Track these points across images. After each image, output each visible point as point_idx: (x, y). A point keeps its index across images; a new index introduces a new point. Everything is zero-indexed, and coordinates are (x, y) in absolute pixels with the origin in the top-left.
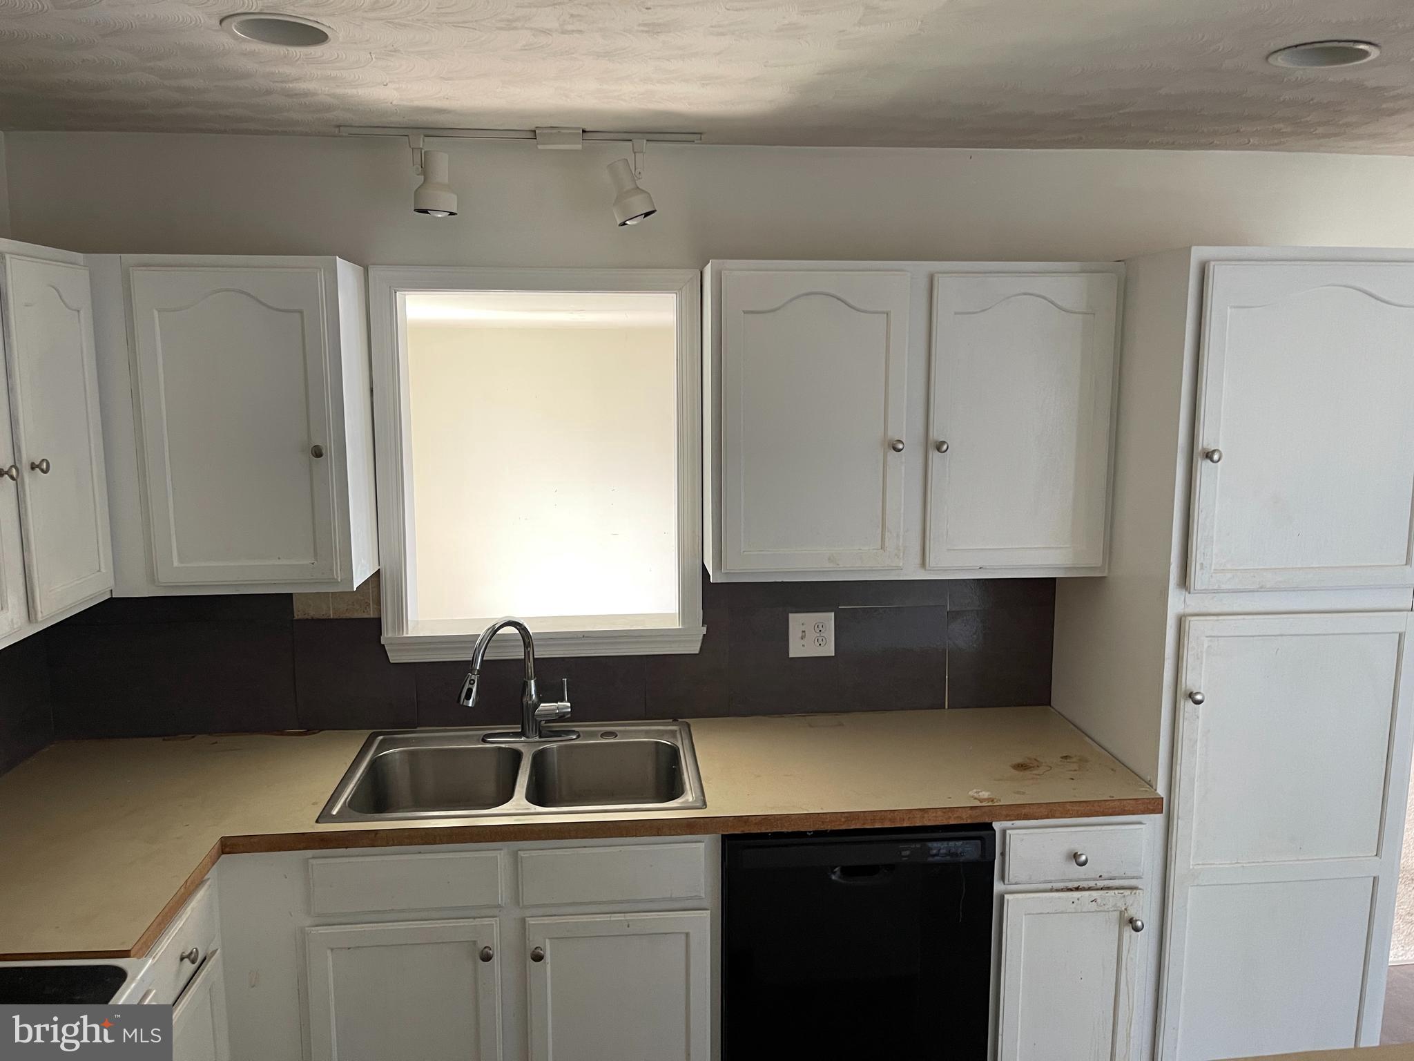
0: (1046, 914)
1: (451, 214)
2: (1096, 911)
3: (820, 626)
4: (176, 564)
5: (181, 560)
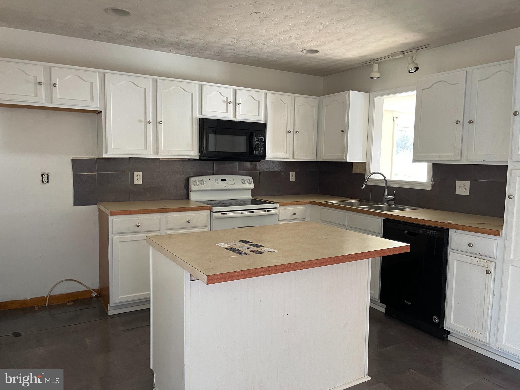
0: (461, 261)
1: (378, 78)
2: (477, 265)
3: (465, 185)
4: (323, 154)
5: (324, 154)
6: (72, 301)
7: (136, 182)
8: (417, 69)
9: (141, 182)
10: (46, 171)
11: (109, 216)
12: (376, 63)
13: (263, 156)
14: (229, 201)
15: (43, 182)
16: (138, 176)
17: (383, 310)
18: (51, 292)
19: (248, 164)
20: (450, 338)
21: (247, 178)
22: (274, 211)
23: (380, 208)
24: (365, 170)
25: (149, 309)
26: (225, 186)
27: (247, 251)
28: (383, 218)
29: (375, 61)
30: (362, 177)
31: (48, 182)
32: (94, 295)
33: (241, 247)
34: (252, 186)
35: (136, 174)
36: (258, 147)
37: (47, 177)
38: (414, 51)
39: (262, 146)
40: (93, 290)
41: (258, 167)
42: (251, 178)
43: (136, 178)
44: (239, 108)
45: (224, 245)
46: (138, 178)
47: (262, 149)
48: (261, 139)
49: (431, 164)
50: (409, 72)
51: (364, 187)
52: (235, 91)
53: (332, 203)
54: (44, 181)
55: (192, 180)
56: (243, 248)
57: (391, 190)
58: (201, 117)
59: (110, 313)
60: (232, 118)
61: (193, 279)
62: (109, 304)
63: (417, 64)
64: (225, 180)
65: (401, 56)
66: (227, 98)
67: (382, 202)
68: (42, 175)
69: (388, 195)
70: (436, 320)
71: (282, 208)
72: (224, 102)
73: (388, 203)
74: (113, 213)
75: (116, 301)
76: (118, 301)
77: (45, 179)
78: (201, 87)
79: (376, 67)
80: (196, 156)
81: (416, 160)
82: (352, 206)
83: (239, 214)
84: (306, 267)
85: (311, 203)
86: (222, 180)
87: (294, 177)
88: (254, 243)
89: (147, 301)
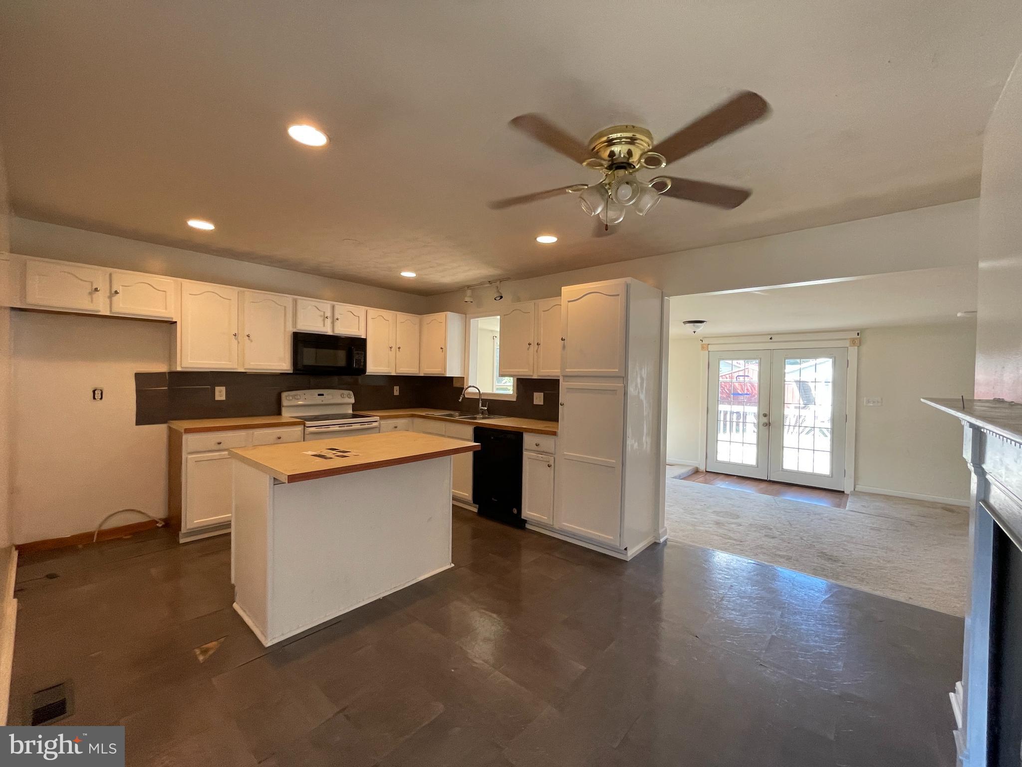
0: (531, 459)
1: (472, 302)
2: (542, 460)
3: (540, 396)
6: (130, 534)
7: (217, 398)
8: (501, 297)
9: (224, 398)
10: (100, 386)
11: (183, 434)
12: (470, 289)
13: (363, 369)
14: (327, 416)
15: (94, 398)
16: (220, 392)
17: (476, 510)
18: (101, 526)
19: (348, 379)
20: (528, 526)
21: (346, 392)
22: (375, 424)
23: (475, 418)
24: (463, 384)
25: (230, 533)
26: (322, 401)
27: (332, 456)
28: (473, 427)
29: (469, 287)
30: (461, 390)
31: (101, 398)
32: (160, 525)
33: (328, 453)
34: (352, 401)
35: (217, 389)
36: (358, 361)
37: (100, 393)
38: (498, 283)
39: (362, 361)
40: (160, 519)
41: (360, 381)
42: (351, 393)
43: (217, 393)
44: (337, 323)
45: (310, 453)
46: (220, 393)
47: (362, 364)
48: (361, 353)
49: (515, 379)
50: (495, 299)
51: (461, 399)
52: (333, 307)
53: (433, 415)
54: (96, 397)
55: (284, 395)
56: (330, 454)
57: (485, 402)
58: (295, 330)
59: (182, 541)
60: (330, 333)
61: (276, 483)
62: (181, 531)
63: (501, 293)
64: (323, 395)
65: (489, 285)
66: (324, 312)
67: (478, 413)
68: (94, 392)
69: (482, 406)
70: (515, 511)
71: (383, 422)
72: (321, 316)
73: (482, 413)
74: (188, 431)
75: (188, 527)
76: (192, 527)
77: (98, 396)
78: (295, 301)
79: (469, 292)
80: (289, 370)
81: (502, 375)
82: (452, 417)
83: (337, 428)
84: (386, 465)
85: (413, 416)
86: (319, 395)
87: (398, 391)
88: (342, 450)
89: (228, 525)
